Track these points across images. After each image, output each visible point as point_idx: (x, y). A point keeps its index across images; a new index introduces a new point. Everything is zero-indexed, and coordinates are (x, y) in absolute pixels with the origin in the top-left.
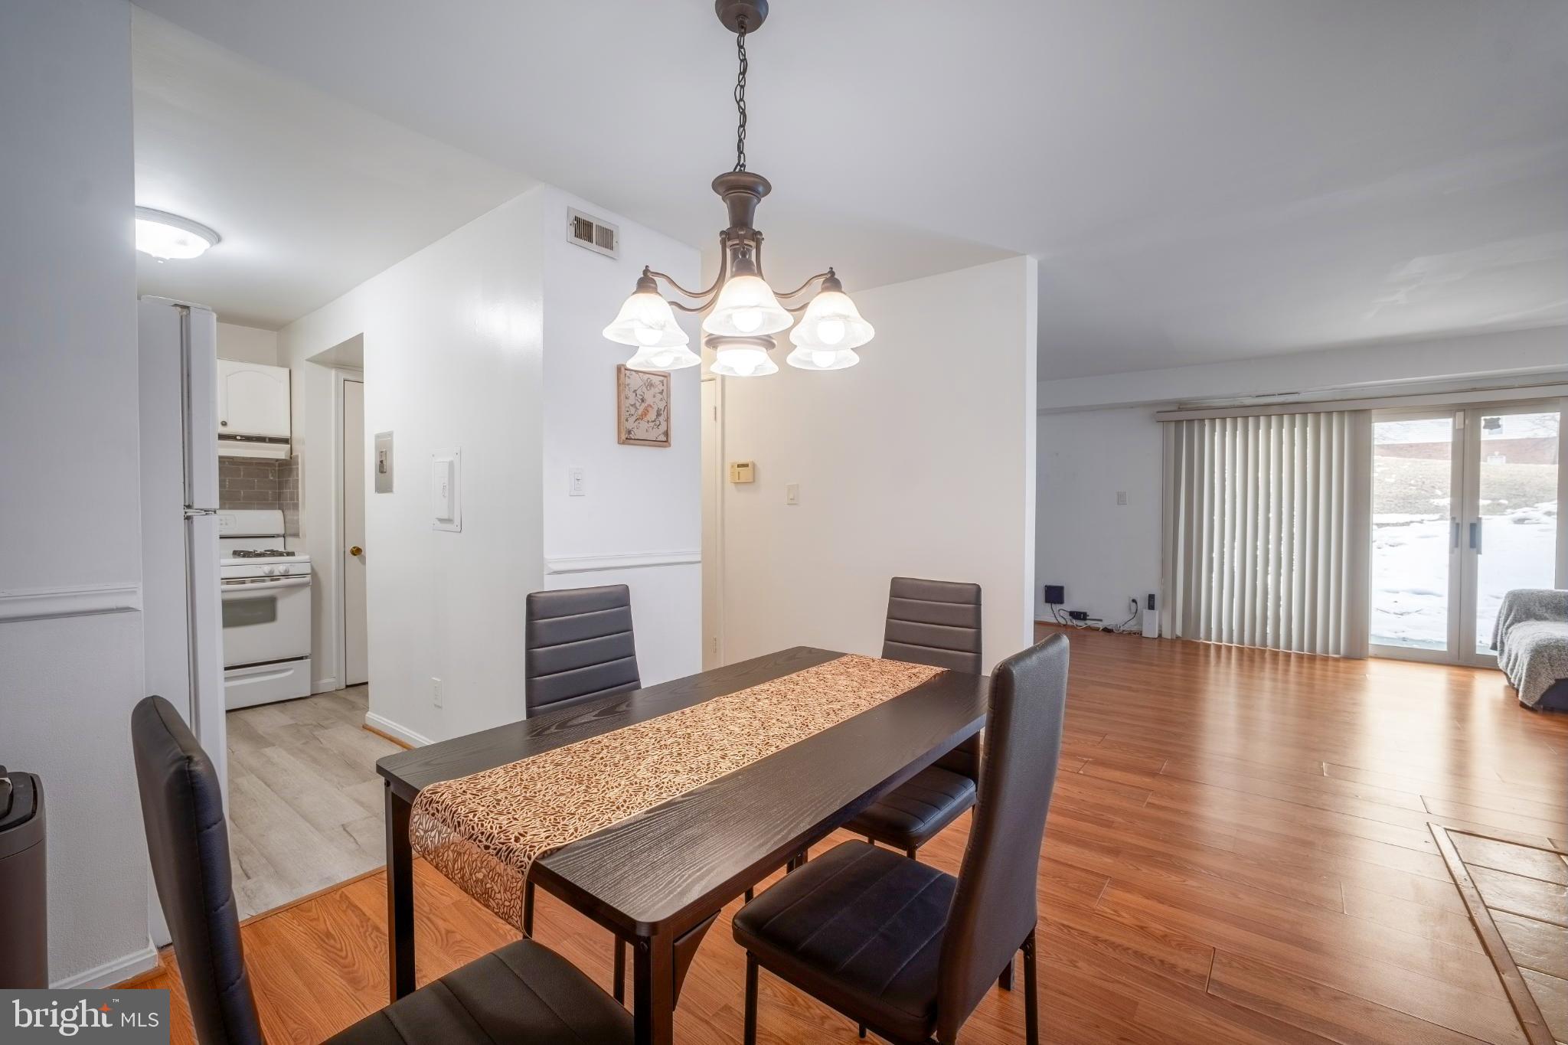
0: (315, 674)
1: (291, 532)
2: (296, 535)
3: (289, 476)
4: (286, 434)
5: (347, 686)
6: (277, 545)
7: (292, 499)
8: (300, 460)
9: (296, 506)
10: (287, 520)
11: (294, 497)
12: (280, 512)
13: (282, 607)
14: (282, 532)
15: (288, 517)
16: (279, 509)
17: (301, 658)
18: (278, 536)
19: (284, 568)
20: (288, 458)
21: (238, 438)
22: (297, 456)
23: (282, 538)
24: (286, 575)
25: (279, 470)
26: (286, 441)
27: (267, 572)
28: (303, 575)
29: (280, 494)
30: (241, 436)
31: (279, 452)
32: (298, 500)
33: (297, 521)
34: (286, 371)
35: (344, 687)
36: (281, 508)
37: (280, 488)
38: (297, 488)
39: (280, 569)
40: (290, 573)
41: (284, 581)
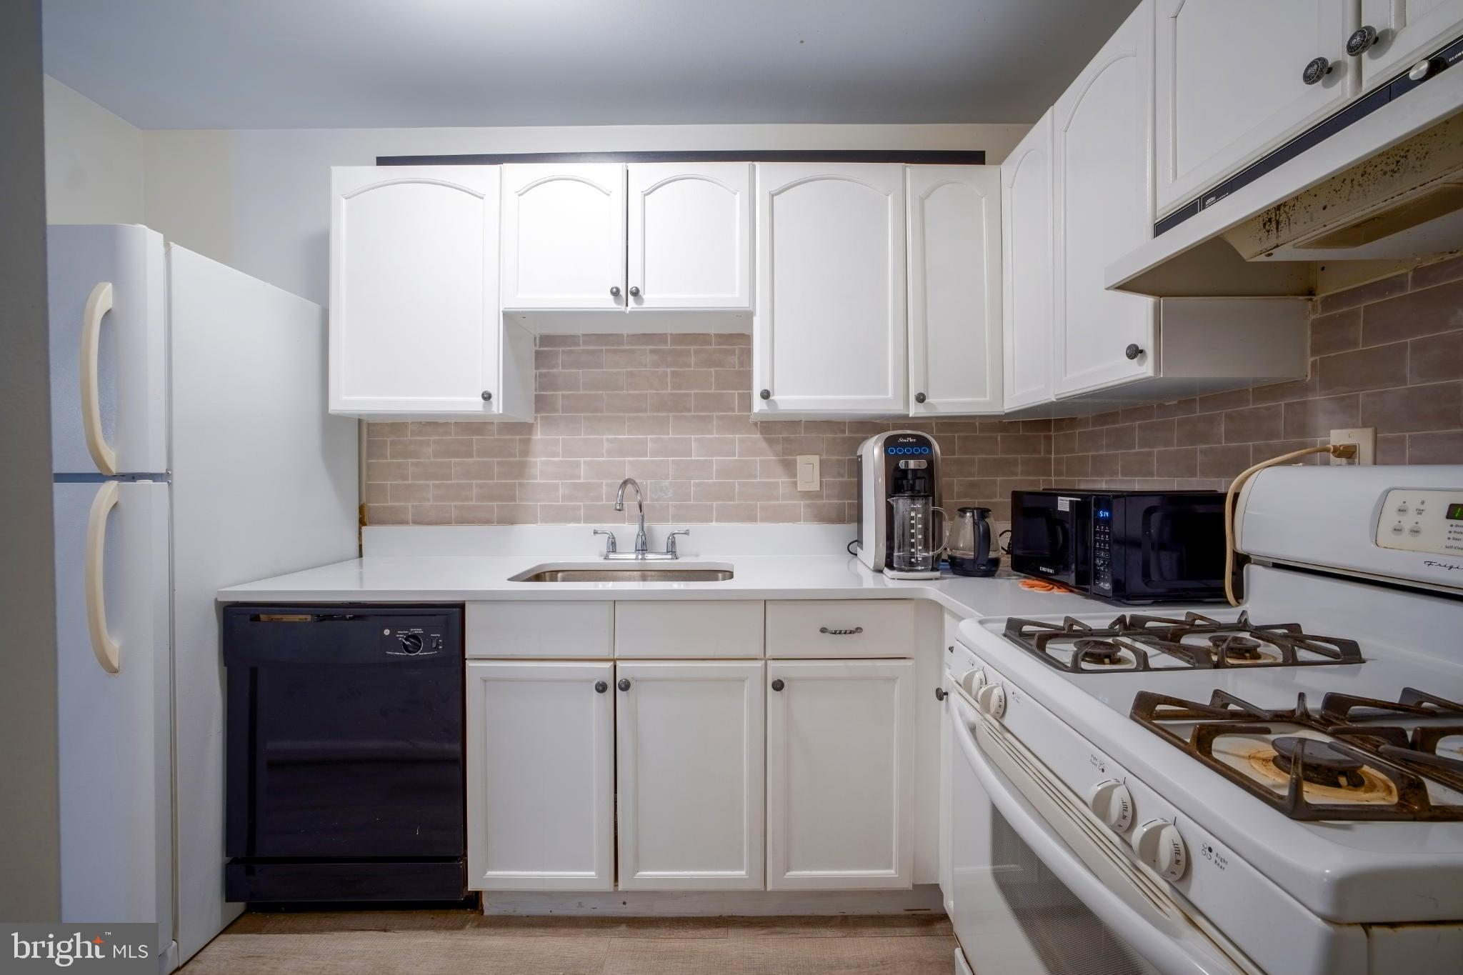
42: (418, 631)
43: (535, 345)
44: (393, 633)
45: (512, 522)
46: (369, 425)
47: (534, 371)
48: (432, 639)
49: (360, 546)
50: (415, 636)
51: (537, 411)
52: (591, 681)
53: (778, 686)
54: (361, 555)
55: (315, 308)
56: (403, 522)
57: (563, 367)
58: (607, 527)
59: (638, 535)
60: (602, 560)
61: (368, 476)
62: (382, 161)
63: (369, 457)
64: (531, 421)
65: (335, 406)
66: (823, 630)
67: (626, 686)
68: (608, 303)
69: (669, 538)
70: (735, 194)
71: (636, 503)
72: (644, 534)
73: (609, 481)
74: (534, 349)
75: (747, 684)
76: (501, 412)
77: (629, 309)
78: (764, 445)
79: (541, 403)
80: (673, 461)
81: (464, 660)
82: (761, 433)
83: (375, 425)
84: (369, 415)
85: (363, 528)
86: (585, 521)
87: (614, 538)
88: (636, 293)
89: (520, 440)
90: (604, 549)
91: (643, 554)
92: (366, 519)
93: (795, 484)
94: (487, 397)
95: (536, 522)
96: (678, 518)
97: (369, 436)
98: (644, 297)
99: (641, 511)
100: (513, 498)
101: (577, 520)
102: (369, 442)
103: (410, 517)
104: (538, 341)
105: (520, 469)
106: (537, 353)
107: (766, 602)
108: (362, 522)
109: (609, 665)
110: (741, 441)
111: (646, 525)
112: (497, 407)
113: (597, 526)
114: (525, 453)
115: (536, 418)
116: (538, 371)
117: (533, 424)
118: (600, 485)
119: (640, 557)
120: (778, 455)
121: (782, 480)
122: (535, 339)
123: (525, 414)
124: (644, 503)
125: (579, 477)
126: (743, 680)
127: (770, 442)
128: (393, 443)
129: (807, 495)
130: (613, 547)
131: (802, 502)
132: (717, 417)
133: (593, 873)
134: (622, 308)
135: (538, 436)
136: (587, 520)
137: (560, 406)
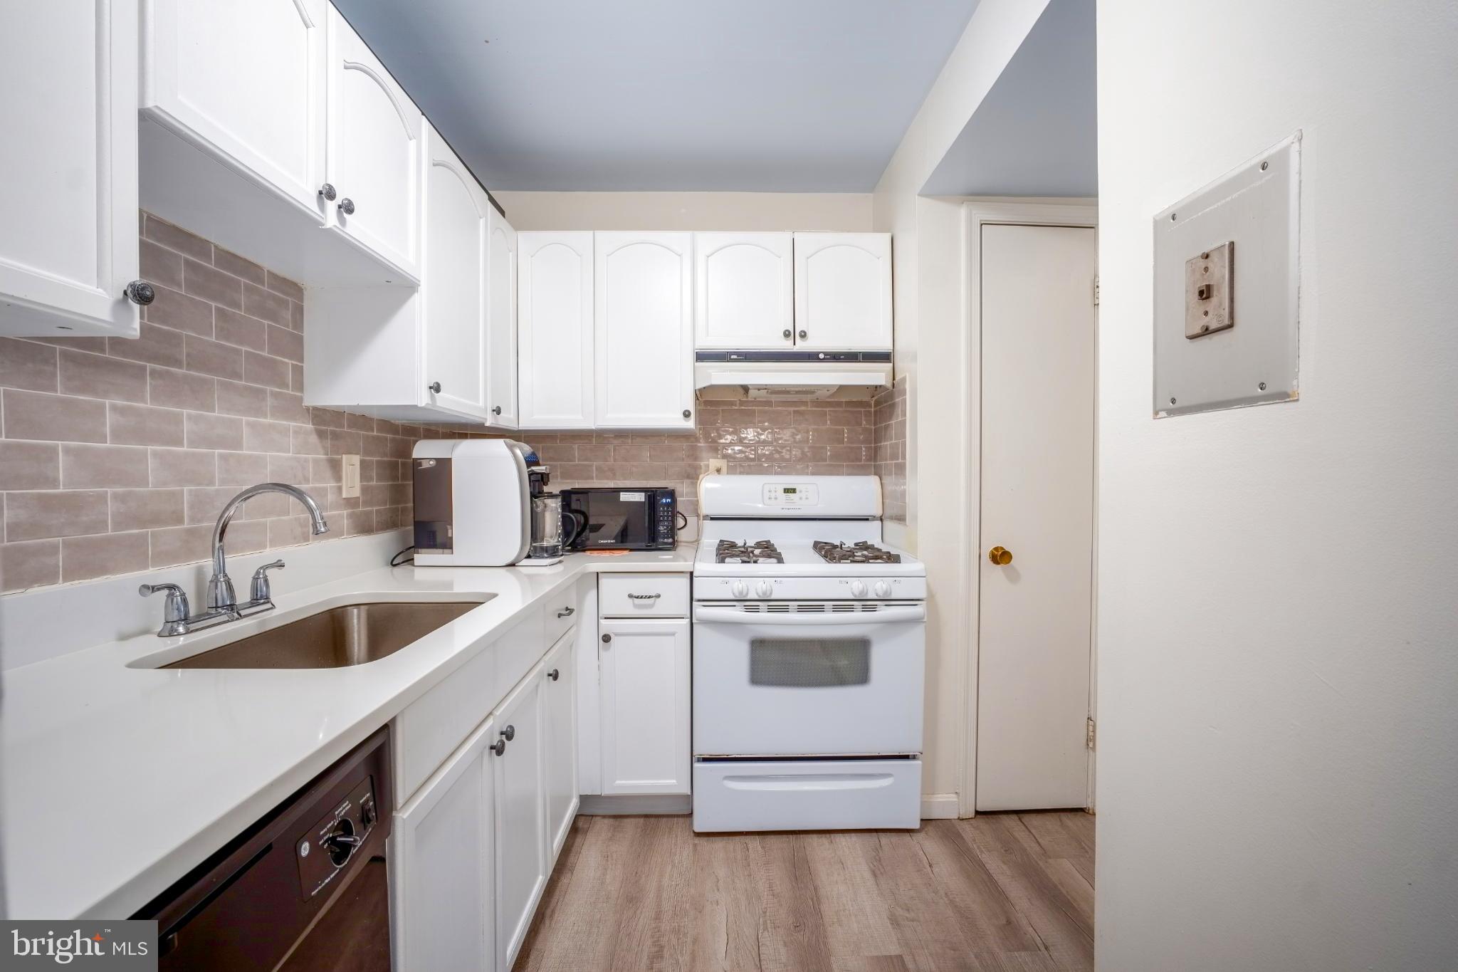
0: (929, 786)
1: (893, 513)
2: (900, 519)
3: (890, 418)
4: (883, 345)
5: (977, 813)
6: (870, 534)
7: (894, 456)
8: (908, 386)
9: (901, 469)
10: (886, 492)
11: (898, 453)
12: (877, 478)
13: (878, 657)
14: (879, 512)
15: (889, 488)
16: (875, 474)
17: (906, 757)
18: (874, 518)
19: (884, 586)
20: (889, 385)
21: (821, 356)
22: (904, 380)
23: (880, 522)
24: (888, 601)
25: (875, 412)
26: (884, 357)
27: (857, 593)
28: (913, 601)
29: (876, 450)
30: (826, 354)
31: (875, 375)
32: (904, 457)
33: (903, 494)
34: (887, 237)
35: (972, 814)
36: (877, 473)
37: (877, 439)
38: (904, 437)
39: (877, 588)
40: (893, 597)
41: (885, 612)
42: (345, 808)
69: (256, 578)
70: (411, 139)
73: (120, 490)
78: (314, 439)
80: (220, 455)
82: (313, 422)
87: (182, 593)
93: (340, 488)
110: (296, 431)
118: (102, 498)
120: (327, 454)
121: (331, 484)
127: (321, 434)
129: (351, 502)
131: (345, 512)
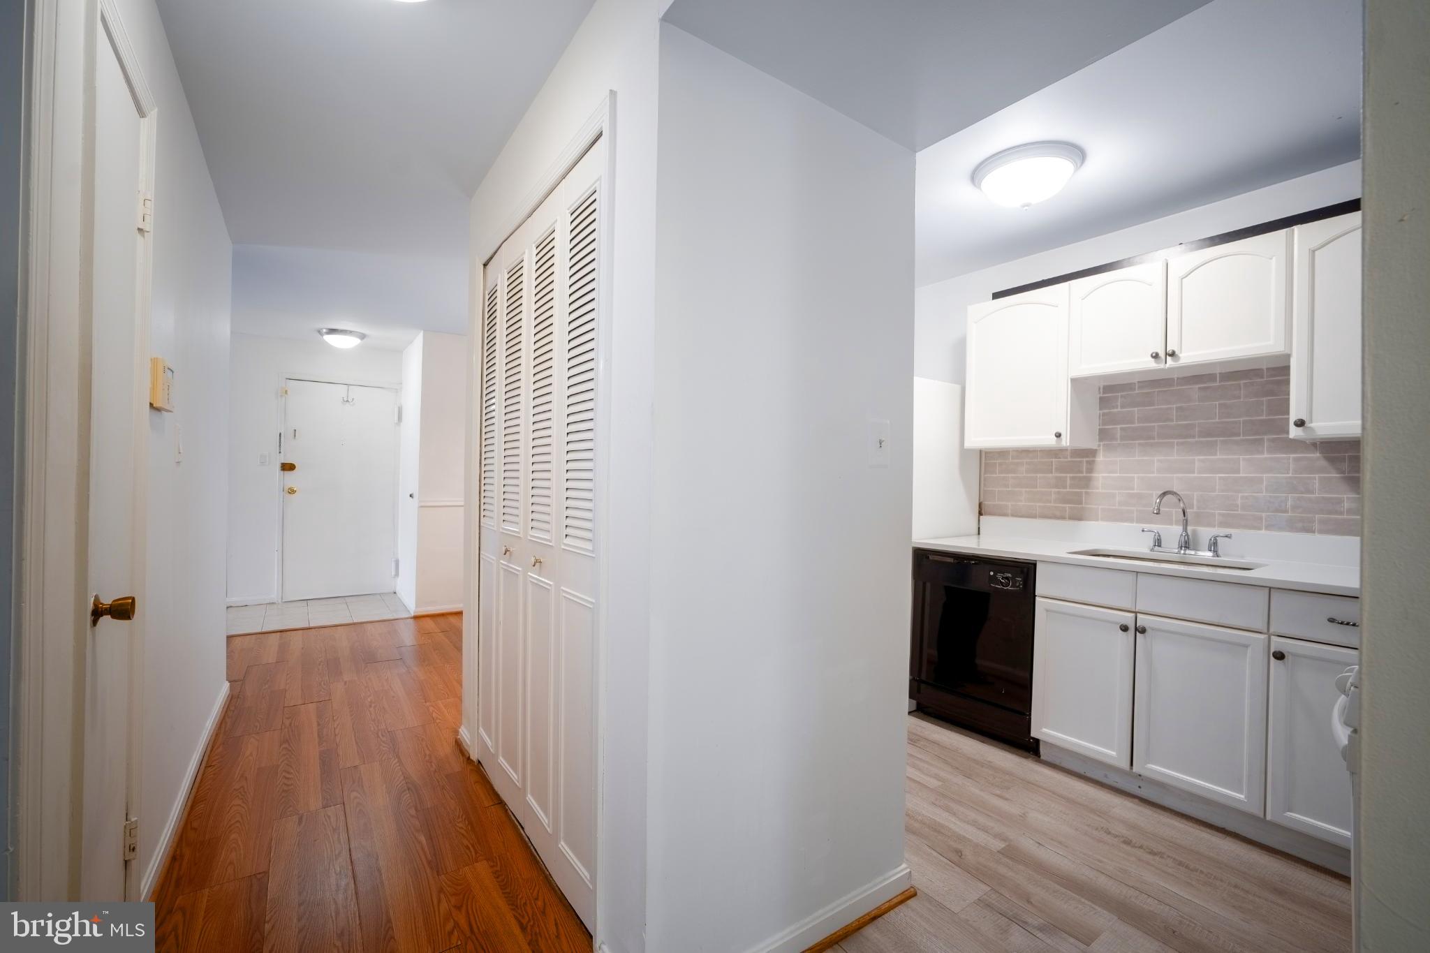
42: (1010, 575)
43: (1100, 393)
44: (995, 574)
45: (1080, 519)
46: (986, 453)
47: (1098, 412)
48: (1016, 581)
49: (979, 528)
50: (1007, 578)
51: (1101, 440)
52: (1117, 623)
53: (1280, 656)
54: (979, 534)
55: (958, 387)
56: (1005, 515)
57: (1122, 407)
58: (1155, 527)
59: (1182, 535)
60: (1149, 552)
61: (985, 485)
62: (996, 296)
63: (985, 474)
64: (1095, 447)
65: (967, 445)
66: (1332, 620)
67: (1143, 631)
68: (1152, 364)
69: (1211, 540)
70: (1271, 259)
71: (1181, 510)
72: (1187, 535)
74: (1098, 396)
75: (1249, 650)
76: (1068, 444)
77: (1168, 365)
78: (1323, 463)
79: (1104, 435)
80: (1220, 478)
81: (1035, 596)
82: (1320, 453)
83: (990, 452)
84: (986, 449)
85: (981, 517)
86: (1137, 522)
87: (1159, 536)
88: (1173, 354)
89: (1087, 462)
90: (1152, 544)
91: (1185, 550)
92: (983, 512)
94: (1058, 435)
95: (1097, 520)
96: (1223, 524)
97: (986, 460)
98: (1180, 355)
99: (1184, 516)
100: (1081, 503)
101: (1131, 521)
102: (985, 463)
103: (1010, 511)
104: (1101, 391)
105: (1087, 482)
106: (1101, 399)
107: (1271, 589)
108: (980, 514)
109: (1133, 615)
110: (1296, 460)
111: (1190, 528)
112: (1066, 442)
113: (1146, 526)
114: (1090, 470)
115: (1099, 446)
116: (1101, 412)
117: (1096, 450)
119: (1182, 552)
120: (1343, 472)
121: (1346, 496)
122: (1099, 389)
123: (1090, 443)
124: (1188, 511)
125: (1133, 489)
126: (1246, 646)
127: (1331, 460)
128: (1000, 464)
130: (1158, 542)
132: (1268, 440)
133: (1114, 753)
134: (1162, 366)
135: (1100, 458)
136: (1139, 521)
137: (1118, 435)
